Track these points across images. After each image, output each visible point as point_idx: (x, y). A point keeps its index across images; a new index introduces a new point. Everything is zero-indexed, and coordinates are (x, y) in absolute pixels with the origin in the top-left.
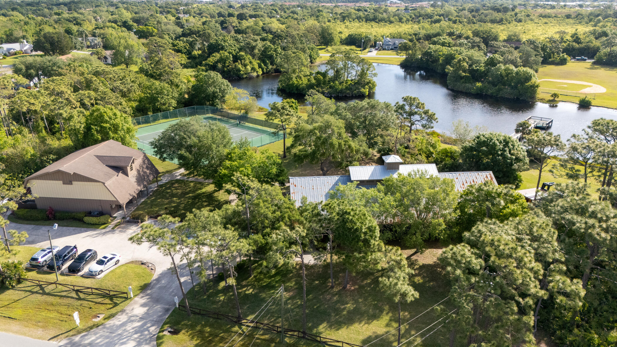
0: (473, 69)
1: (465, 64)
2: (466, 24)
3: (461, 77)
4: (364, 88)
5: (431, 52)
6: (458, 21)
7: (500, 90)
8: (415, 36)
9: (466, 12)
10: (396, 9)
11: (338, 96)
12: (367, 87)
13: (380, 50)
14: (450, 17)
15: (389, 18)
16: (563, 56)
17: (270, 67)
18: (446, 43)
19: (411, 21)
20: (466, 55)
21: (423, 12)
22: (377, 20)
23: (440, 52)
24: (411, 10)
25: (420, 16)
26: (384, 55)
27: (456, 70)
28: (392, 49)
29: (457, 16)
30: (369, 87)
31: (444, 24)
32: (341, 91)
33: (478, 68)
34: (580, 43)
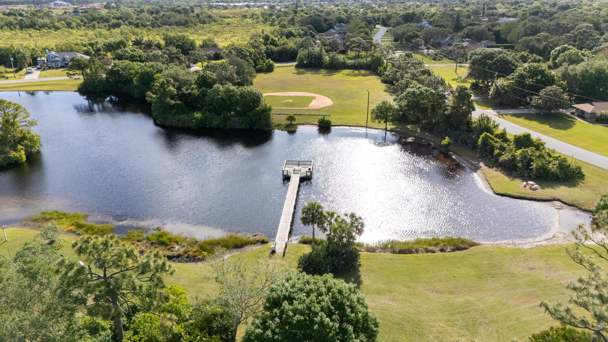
0: (183, 94)
1: (171, 88)
2: (150, 27)
3: (170, 106)
4: (16, 150)
5: (119, 71)
6: (140, 24)
7: (226, 119)
8: (92, 47)
9: (146, 14)
10: (63, 11)
12: (20, 147)
13: (44, 70)
14: (130, 20)
15: (53, 23)
16: (269, 62)
18: (136, 57)
19: (84, 26)
20: (169, 75)
21: (95, 15)
22: (37, 27)
23: (130, 69)
24: (82, 13)
25: (94, 20)
26: (51, 76)
27: (160, 97)
28: (62, 67)
29: (137, 19)
30: (26, 146)
31: (124, 28)
33: (189, 91)
34: (276, 45)
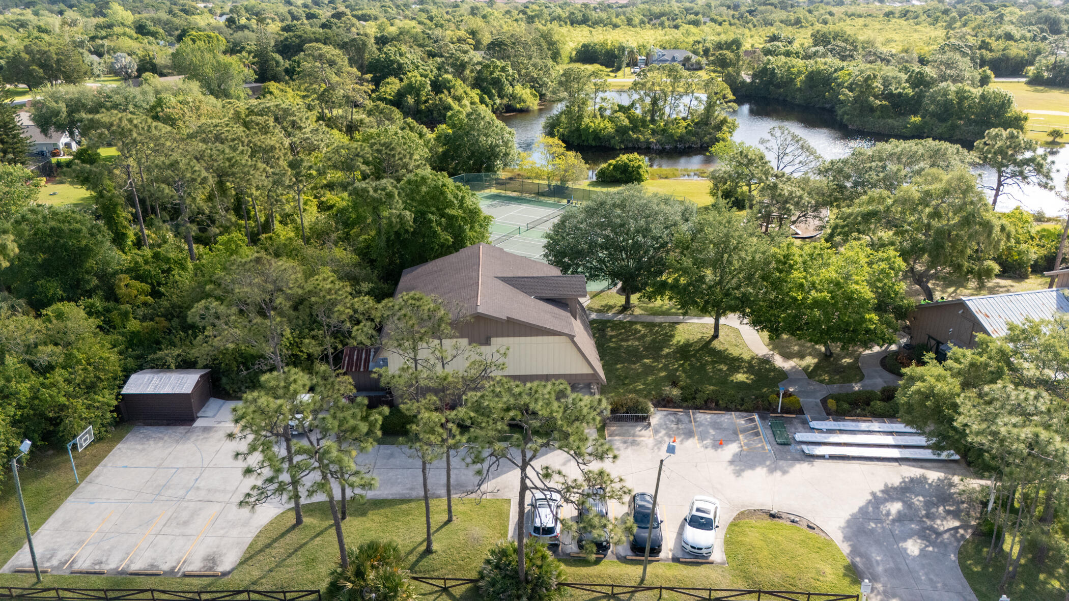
0: (892, 93)
1: (878, 84)
3: (874, 107)
4: (722, 132)
11: (676, 147)
12: (725, 129)
15: (609, 18)
16: (984, 71)
17: (498, 101)
27: (859, 96)
30: (729, 129)
32: (681, 139)
33: (899, 90)
34: (991, 51)
